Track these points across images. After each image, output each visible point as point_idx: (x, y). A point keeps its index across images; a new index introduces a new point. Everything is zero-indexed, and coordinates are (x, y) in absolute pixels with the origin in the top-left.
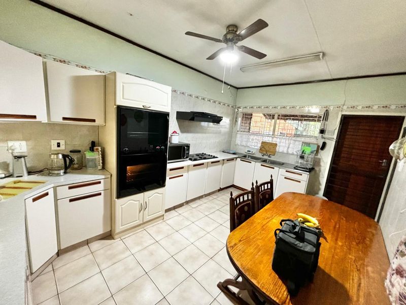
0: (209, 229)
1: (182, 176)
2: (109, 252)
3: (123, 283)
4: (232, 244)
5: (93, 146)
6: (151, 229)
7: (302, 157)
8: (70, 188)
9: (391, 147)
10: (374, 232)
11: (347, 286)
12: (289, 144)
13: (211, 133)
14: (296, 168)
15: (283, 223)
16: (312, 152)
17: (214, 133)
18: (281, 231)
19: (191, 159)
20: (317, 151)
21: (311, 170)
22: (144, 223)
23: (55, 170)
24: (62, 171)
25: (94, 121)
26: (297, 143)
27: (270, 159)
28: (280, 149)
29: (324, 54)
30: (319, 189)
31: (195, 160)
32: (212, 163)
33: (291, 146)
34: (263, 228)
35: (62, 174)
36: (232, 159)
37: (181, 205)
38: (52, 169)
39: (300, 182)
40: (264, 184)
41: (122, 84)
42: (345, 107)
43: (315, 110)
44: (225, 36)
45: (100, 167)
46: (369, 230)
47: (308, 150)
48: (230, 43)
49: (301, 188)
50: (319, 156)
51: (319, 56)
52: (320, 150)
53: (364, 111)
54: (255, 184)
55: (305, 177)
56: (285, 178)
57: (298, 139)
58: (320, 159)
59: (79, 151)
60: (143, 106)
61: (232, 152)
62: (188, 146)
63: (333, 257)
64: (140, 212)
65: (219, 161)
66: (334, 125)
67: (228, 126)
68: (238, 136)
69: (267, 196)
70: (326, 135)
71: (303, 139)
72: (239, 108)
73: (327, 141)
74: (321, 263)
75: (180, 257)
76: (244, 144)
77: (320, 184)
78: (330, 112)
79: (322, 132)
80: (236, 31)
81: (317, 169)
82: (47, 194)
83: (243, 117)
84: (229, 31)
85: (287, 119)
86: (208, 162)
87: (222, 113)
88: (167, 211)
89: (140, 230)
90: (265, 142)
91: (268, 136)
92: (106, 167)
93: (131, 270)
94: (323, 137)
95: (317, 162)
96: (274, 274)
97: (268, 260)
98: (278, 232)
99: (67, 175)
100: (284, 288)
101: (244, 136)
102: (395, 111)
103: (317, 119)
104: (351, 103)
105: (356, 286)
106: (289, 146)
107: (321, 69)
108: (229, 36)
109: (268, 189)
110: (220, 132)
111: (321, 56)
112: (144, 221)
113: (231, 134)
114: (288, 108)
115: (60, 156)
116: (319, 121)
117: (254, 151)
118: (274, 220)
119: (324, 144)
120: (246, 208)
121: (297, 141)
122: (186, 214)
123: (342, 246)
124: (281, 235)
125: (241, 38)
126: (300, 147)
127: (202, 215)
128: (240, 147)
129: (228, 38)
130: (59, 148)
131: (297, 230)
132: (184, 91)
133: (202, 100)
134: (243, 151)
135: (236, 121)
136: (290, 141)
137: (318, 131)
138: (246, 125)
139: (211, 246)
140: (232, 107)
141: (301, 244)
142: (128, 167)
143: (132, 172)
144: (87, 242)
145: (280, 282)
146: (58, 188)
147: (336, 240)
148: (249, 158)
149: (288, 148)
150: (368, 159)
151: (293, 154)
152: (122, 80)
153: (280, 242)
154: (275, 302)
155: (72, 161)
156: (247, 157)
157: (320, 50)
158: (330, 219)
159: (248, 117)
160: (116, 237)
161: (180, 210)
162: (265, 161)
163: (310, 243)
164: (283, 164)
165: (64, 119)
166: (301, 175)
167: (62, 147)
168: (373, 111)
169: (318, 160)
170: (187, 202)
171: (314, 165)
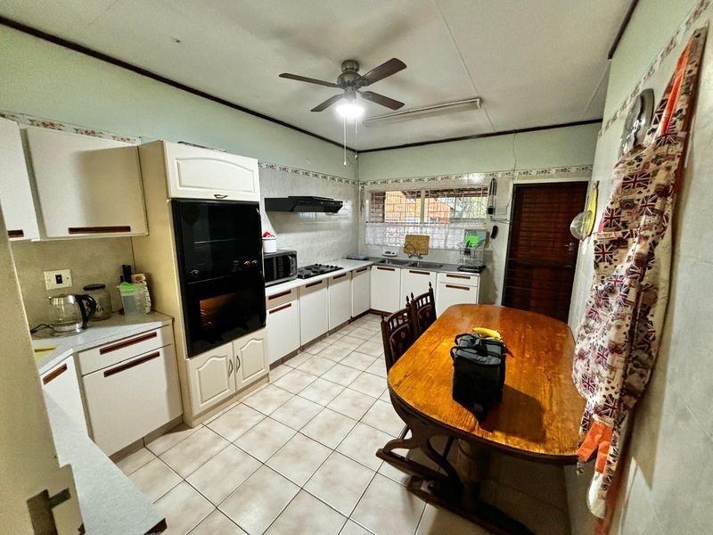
0: (346, 382)
1: (290, 305)
2: (189, 449)
3: (230, 486)
4: (396, 382)
5: (127, 274)
6: (252, 399)
7: (467, 252)
8: (103, 352)
9: (572, 226)
10: (564, 335)
11: (539, 398)
12: (447, 234)
13: (324, 230)
14: (460, 269)
15: (458, 340)
16: (480, 244)
17: (330, 229)
18: (458, 348)
19: (300, 277)
20: (487, 241)
21: (481, 270)
22: (238, 393)
23: (64, 325)
24: (78, 326)
25: (128, 229)
26: (457, 232)
27: (421, 260)
28: (433, 244)
29: (482, 101)
30: (496, 296)
31: (307, 276)
32: (335, 277)
33: (450, 236)
34: (432, 355)
35: (78, 331)
36: (364, 269)
37: (293, 354)
38: (59, 324)
39: (468, 289)
40: (421, 297)
41: (175, 162)
42: (516, 174)
43: (477, 179)
44: (341, 77)
45: (148, 310)
46: (559, 335)
47: (474, 240)
48: (350, 88)
49: (471, 297)
50: (490, 248)
51: (475, 103)
52: (491, 239)
53: (541, 177)
54: (410, 299)
55: (474, 281)
56: (447, 286)
57: (459, 225)
58: (491, 252)
59: (103, 287)
60: (215, 196)
61: (362, 257)
62: (294, 255)
63: (521, 372)
64: (229, 375)
65: (344, 275)
66: (505, 200)
67: (350, 215)
68: (369, 230)
69: (428, 314)
70: (496, 216)
71: (466, 226)
72: (364, 183)
73: (498, 224)
74: (508, 381)
75: (311, 430)
76: (379, 241)
77: (495, 289)
78: (498, 181)
79: (491, 211)
80: (357, 70)
81: (489, 267)
82: (64, 368)
83: (372, 199)
84: (347, 69)
85: (438, 196)
86: (328, 278)
87: (340, 194)
88: (273, 366)
89: (234, 405)
90: (411, 236)
91: (415, 225)
92: (157, 308)
93: (237, 465)
94: (492, 220)
95: (488, 257)
96: (456, 404)
97: (447, 391)
98: (454, 351)
99: (89, 331)
100: (471, 415)
101: (378, 230)
102: (576, 174)
103: (481, 192)
104: (522, 167)
105: (548, 397)
106: (446, 237)
107: (479, 120)
108: (347, 79)
109: (427, 304)
110: (338, 227)
111: (478, 103)
112: (239, 389)
113: (357, 228)
114: (439, 179)
115: (71, 299)
116: (485, 194)
117: (396, 252)
118: (444, 344)
119: (495, 229)
120: (403, 334)
121: (457, 228)
122: (303, 367)
123: (530, 358)
124: (459, 352)
125: (367, 81)
126: (463, 236)
127: (331, 363)
128: (373, 247)
129: (346, 80)
130: (60, 286)
131: (477, 343)
132: (272, 163)
133: (305, 176)
134: (380, 253)
135: (362, 206)
136: (447, 230)
137: (485, 209)
138: (378, 210)
139: (354, 405)
140: (354, 183)
141: (485, 359)
142: (201, 302)
143: (207, 310)
144: (143, 443)
145: (465, 411)
146: (80, 354)
147: (523, 353)
148: (390, 264)
149: (446, 241)
150: (551, 244)
151: (453, 249)
152: (175, 154)
153: (459, 361)
154: (463, 431)
155: (93, 305)
156: (387, 263)
157: (476, 95)
158: (513, 330)
159: (379, 198)
160: (195, 423)
161: (293, 363)
162: (414, 265)
163: (493, 355)
164: (441, 266)
165: (72, 230)
166: (469, 278)
167: (67, 283)
168: (552, 177)
169: (488, 254)
170: (303, 349)
171: (485, 262)
